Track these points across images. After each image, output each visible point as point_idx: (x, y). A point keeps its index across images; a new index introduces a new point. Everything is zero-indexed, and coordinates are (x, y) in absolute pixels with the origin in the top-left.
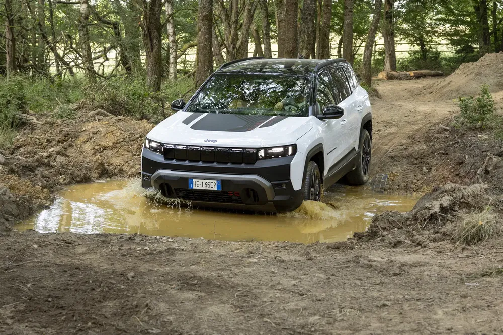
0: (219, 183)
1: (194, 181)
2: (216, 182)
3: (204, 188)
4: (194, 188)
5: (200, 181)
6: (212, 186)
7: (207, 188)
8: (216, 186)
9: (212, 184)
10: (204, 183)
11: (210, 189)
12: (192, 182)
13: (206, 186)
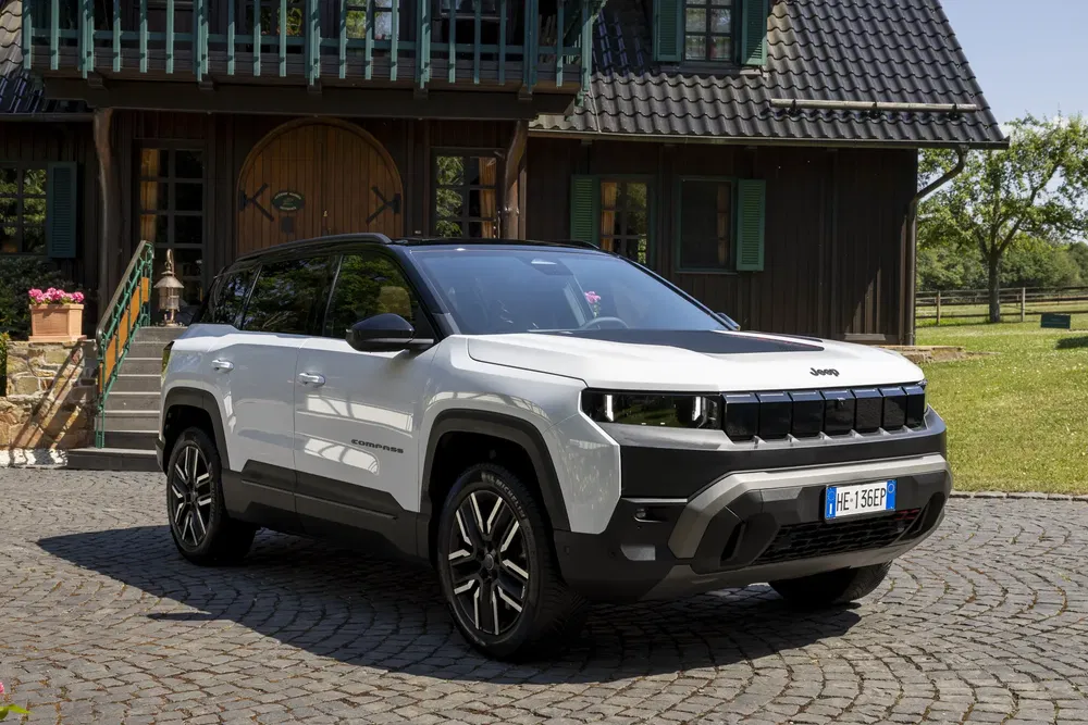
0: (890, 488)
1: (840, 491)
2: (884, 485)
3: (860, 511)
4: (839, 513)
5: (852, 489)
6: (878, 501)
7: (867, 510)
8: (885, 500)
9: (878, 494)
10: (861, 494)
11: (873, 509)
12: (833, 495)
13: (863, 502)
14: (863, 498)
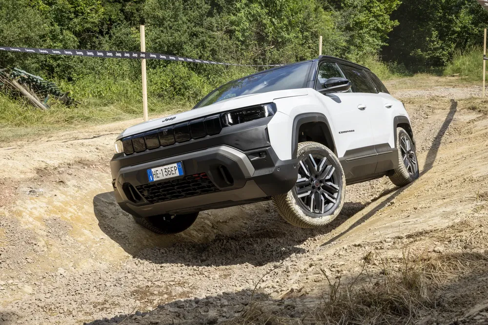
0: (179, 166)
1: (153, 170)
2: (175, 165)
3: (165, 177)
4: (155, 179)
5: (159, 169)
6: (173, 172)
7: (169, 177)
8: (177, 171)
9: (173, 169)
10: (164, 171)
11: (172, 176)
12: (151, 172)
13: (166, 173)
14: (165, 171)
